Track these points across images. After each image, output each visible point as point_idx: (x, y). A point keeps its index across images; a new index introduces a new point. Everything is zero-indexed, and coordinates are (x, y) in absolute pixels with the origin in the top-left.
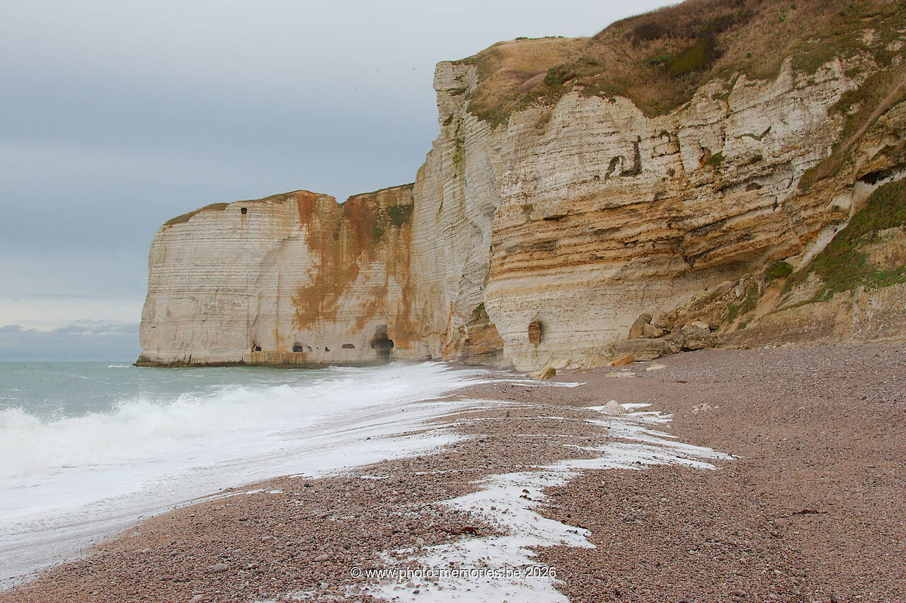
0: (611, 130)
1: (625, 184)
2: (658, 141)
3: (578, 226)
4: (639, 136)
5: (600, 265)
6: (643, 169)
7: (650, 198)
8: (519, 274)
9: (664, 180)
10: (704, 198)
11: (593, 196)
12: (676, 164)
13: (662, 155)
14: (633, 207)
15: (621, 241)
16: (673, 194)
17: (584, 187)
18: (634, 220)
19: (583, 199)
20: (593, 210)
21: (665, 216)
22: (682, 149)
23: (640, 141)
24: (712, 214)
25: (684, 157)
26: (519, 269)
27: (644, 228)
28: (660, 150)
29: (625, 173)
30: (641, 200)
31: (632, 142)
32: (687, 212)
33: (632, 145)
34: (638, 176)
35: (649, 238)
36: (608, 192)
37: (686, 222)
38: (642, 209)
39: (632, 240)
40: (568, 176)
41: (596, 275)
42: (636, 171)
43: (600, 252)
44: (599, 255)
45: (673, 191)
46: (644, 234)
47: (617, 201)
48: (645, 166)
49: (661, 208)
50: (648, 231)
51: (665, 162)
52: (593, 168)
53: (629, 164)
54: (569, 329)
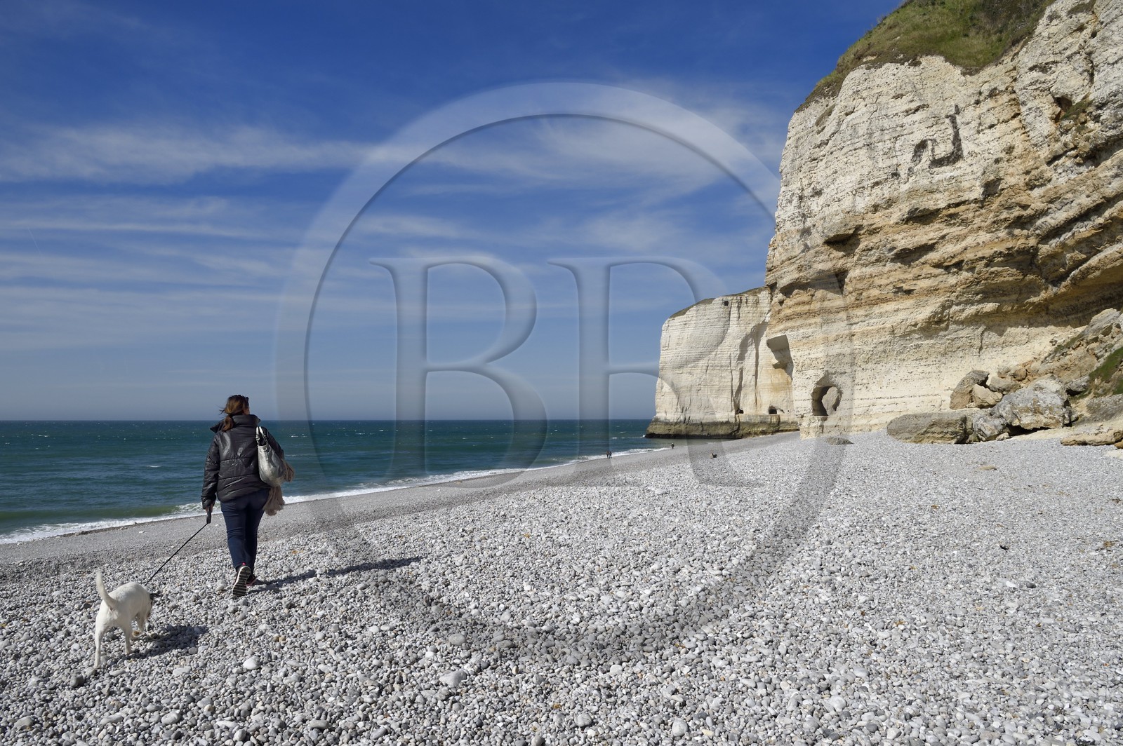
0: (914, 105)
1: (937, 178)
2: (984, 107)
3: (872, 248)
4: (957, 106)
5: (909, 302)
6: (965, 153)
7: (978, 193)
8: (799, 322)
9: (997, 161)
10: (1061, 177)
11: (890, 203)
12: (1015, 134)
13: (991, 126)
14: (952, 211)
15: (938, 265)
16: (1012, 181)
17: (877, 190)
18: (955, 230)
19: (876, 208)
20: (891, 222)
21: (1002, 217)
22: (1023, 109)
23: (958, 112)
24: (1077, 201)
25: (1028, 120)
26: (799, 315)
27: (970, 241)
28: (991, 119)
29: (938, 163)
30: (963, 199)
31: (947, 117)
32: (1038, 205)
33: (947, 121)
34: (958, 164)
35: (980, 254)
36: (912, 193)
37: (1039, 222)
38: (966, 212)
39: (954, 261)
40: (854, 179)
41: (904, 317)
42: (954, 157)
43: (909, 283)
44: (906, 287)
45: (1013, 176)
46: (971, 250)
47: (929, 203)
48: (967, 147)
49: (994, 206)
50: (978, 244)
51: (997, 135)
52: (888, 163)
53: (943, 149)
54: (870, 395)
